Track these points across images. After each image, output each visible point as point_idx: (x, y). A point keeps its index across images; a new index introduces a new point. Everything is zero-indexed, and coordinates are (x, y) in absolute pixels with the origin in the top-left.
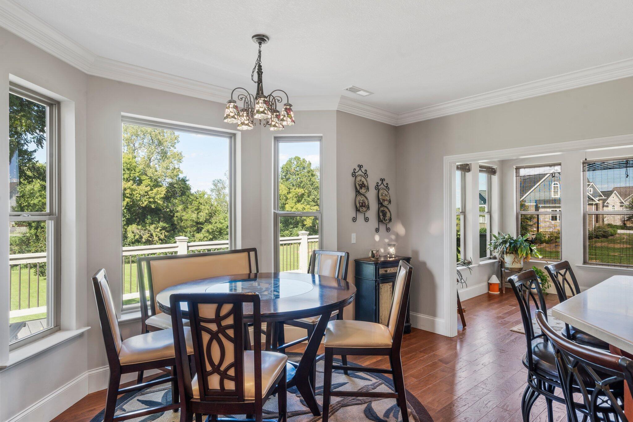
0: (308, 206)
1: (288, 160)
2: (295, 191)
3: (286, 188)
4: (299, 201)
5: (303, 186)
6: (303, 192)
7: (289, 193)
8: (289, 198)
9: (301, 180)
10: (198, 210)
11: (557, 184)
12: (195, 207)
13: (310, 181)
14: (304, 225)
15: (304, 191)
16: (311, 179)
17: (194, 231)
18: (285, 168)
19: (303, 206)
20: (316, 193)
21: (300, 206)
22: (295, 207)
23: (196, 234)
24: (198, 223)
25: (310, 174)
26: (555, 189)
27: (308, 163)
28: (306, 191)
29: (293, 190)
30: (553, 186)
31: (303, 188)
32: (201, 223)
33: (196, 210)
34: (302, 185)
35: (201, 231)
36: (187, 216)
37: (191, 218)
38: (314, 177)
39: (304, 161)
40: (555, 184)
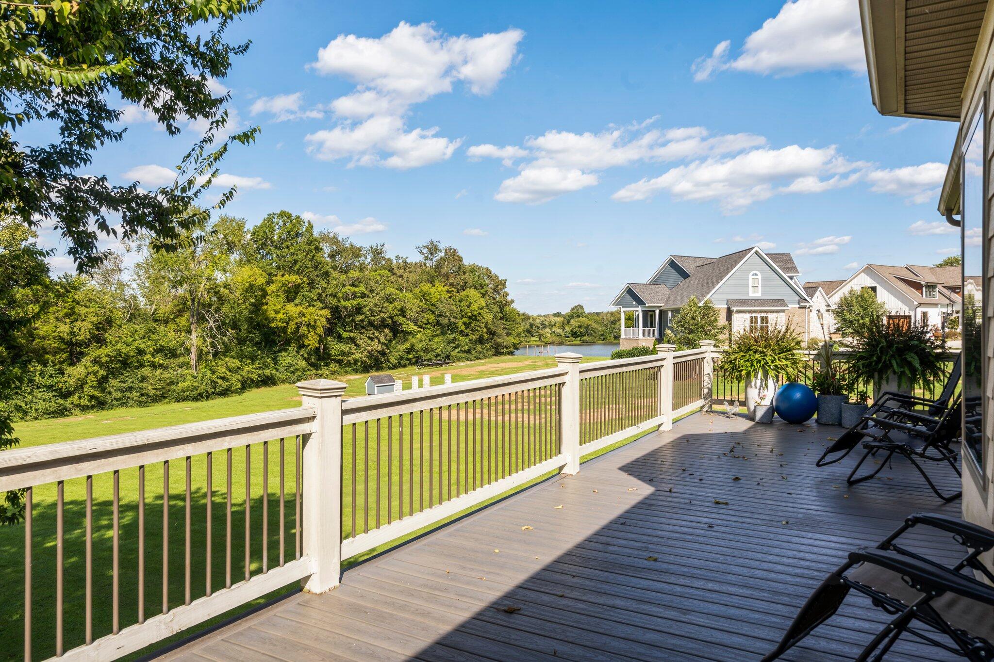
0: (311, 309)
1: (266, 216)
2: (283, 279)
3: (264, 273)
4: (290, 300)
5: (299, 269)
6: (299, 281)
7: (268, 283)
8: (269, 292)
9: (295, 257)
10: (71, 315)
11: (757, 275)
12: (65, 310)
13: (311, 260)
14: (301, 346)
15: (302, 279)
16: (314, 256)
17: (64, 362)
18: (261, 234)
19: (300, 308)
20: (323, 283)
21: (292, 309)
22: (282, 311)
23: (68, 368)
24: (70, 344)
25: (312, 247)
26: (753, 283)
27: (306, 224)
28: (305, 279)
29: (279, 278)
30: (751, 277)
31: (298, 273)
32: (79, 344)
33: (67, 315)
34: (297, 267)
35: (79, 360)
36: (45, 328)
37: (56, 334)
38: (319, 254)
39: (299, 220)
40: (753, 275)
